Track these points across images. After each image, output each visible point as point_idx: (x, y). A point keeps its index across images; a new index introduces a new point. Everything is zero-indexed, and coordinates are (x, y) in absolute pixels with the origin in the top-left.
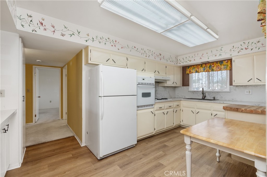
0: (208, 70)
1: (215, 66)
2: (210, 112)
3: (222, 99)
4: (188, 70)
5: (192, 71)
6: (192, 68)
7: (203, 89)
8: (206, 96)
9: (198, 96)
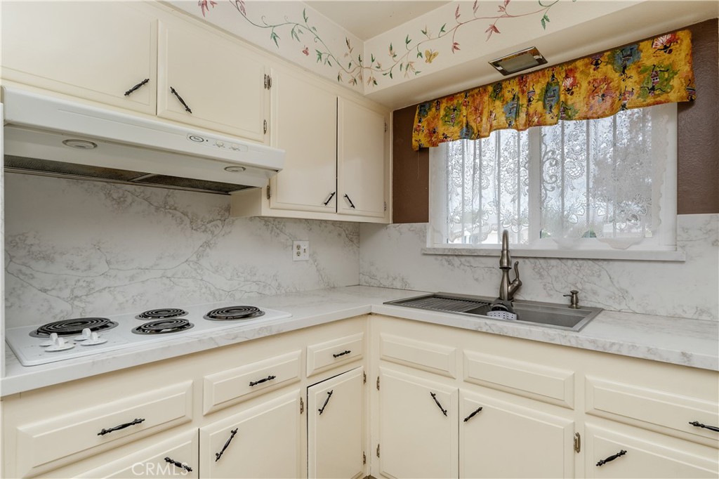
0: (535, 113)
1: (584, 85)
2: (562, 421)
3: (623, 307)
4: (424, 124)
5: (441, 129)
6: (442, 112)
7: (505, 236)
8: (520, 284)
9: (477, 280)
